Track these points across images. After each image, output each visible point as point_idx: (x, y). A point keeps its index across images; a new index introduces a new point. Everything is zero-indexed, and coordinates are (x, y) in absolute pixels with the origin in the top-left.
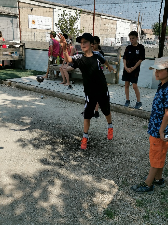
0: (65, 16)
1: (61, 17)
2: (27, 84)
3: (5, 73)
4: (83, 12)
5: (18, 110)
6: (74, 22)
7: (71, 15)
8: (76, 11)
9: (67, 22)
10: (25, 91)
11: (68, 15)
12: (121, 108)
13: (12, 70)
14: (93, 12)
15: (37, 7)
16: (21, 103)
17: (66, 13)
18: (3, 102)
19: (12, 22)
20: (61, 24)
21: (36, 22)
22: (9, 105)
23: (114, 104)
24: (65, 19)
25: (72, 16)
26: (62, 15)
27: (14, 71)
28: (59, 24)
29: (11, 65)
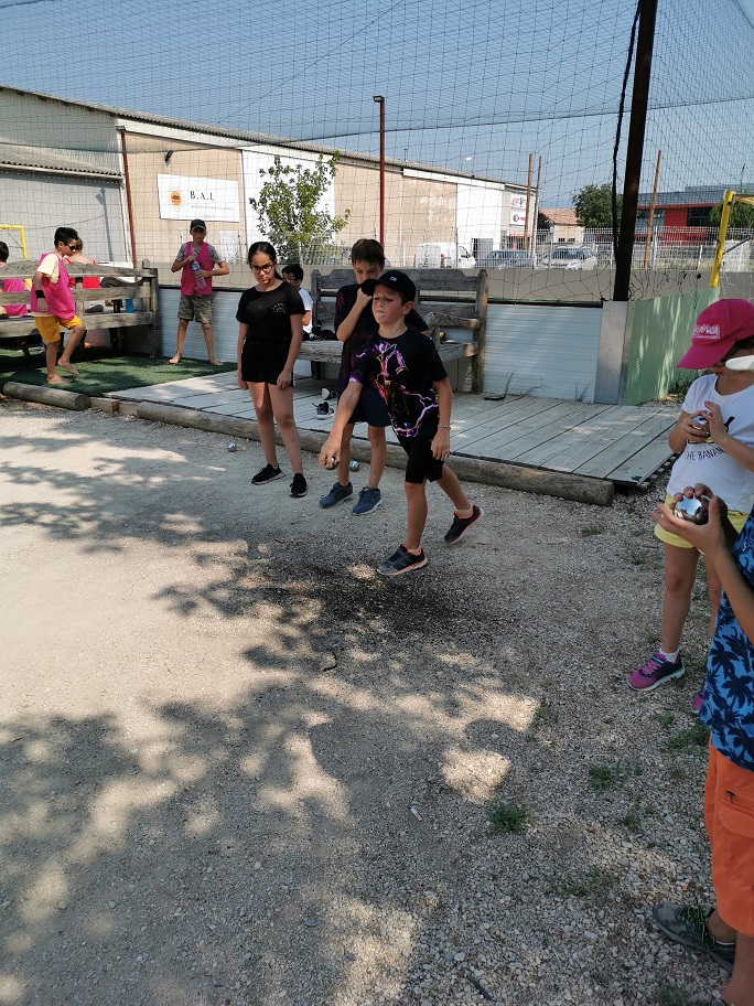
0: (282, 176)
1: (270, 179)
2: (176, 406)
3: (93, 373)
4: (342, 161)
5: (154, 492)
6: (315, 193)
7: (302, 172)
8: (318, 155)
9: (289, 194)
10: (170, 430)
11: (292, 171)
12: (503, 471)
13: (117, 361)
14: (378, 158)
15: (184, 146)
16: (164, 469)
17: (284, 163)
18: (98, 468)
19: (102, 199)
20: (269, 202)
21: (185, 196)
22: (118, 478)
23: (477, 458)
24: (282, 185)
25: (306, 173)
26: (271, 171)
27: (124, 364)
28: (263, 201)
29: (115, 344)
